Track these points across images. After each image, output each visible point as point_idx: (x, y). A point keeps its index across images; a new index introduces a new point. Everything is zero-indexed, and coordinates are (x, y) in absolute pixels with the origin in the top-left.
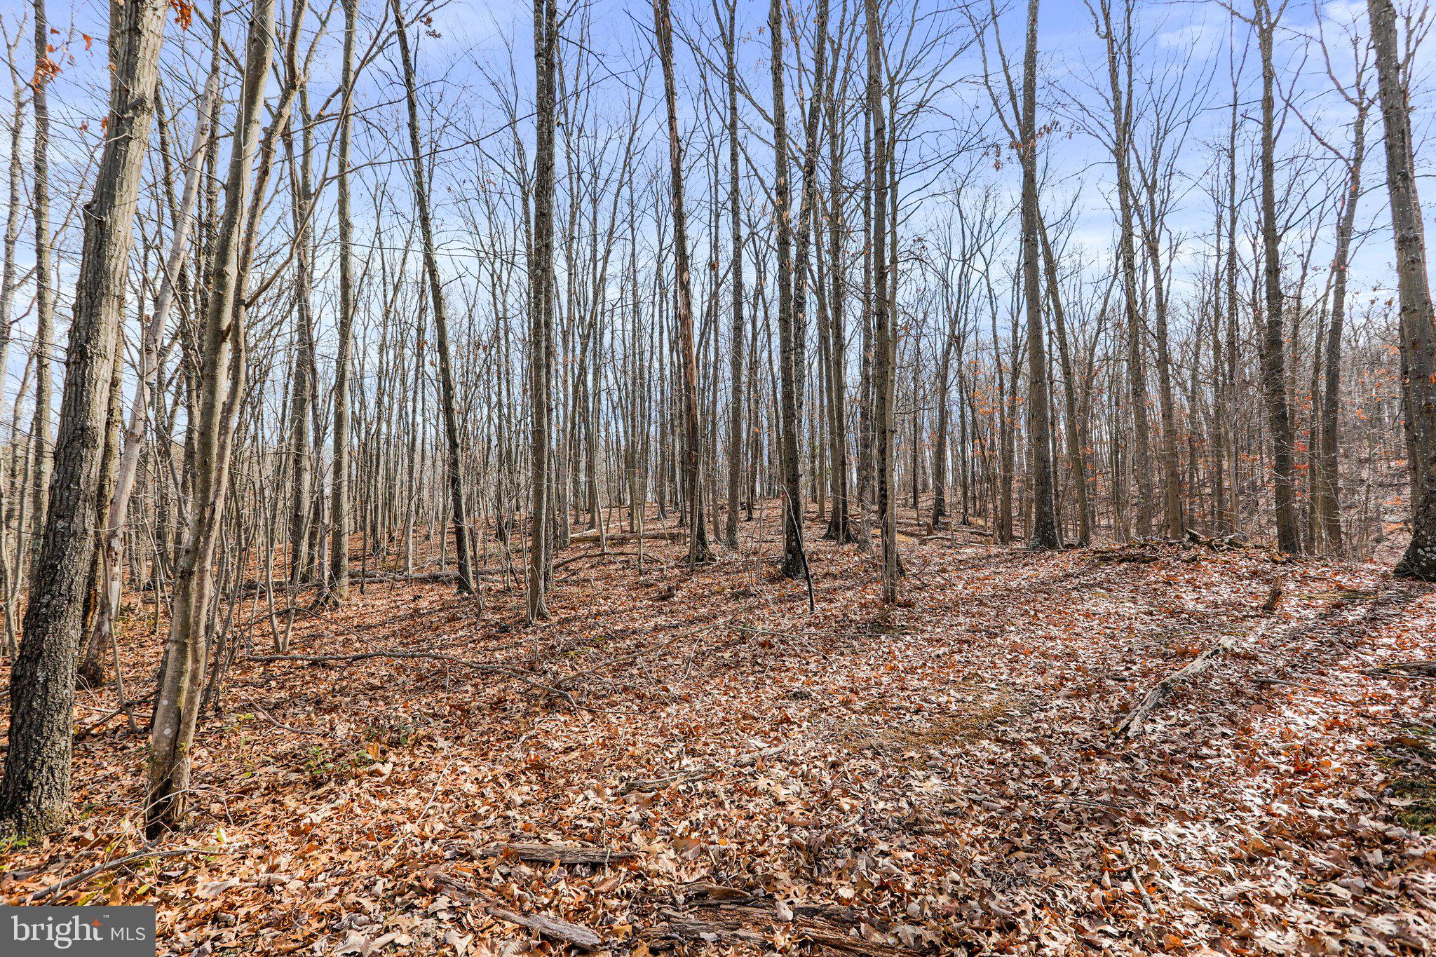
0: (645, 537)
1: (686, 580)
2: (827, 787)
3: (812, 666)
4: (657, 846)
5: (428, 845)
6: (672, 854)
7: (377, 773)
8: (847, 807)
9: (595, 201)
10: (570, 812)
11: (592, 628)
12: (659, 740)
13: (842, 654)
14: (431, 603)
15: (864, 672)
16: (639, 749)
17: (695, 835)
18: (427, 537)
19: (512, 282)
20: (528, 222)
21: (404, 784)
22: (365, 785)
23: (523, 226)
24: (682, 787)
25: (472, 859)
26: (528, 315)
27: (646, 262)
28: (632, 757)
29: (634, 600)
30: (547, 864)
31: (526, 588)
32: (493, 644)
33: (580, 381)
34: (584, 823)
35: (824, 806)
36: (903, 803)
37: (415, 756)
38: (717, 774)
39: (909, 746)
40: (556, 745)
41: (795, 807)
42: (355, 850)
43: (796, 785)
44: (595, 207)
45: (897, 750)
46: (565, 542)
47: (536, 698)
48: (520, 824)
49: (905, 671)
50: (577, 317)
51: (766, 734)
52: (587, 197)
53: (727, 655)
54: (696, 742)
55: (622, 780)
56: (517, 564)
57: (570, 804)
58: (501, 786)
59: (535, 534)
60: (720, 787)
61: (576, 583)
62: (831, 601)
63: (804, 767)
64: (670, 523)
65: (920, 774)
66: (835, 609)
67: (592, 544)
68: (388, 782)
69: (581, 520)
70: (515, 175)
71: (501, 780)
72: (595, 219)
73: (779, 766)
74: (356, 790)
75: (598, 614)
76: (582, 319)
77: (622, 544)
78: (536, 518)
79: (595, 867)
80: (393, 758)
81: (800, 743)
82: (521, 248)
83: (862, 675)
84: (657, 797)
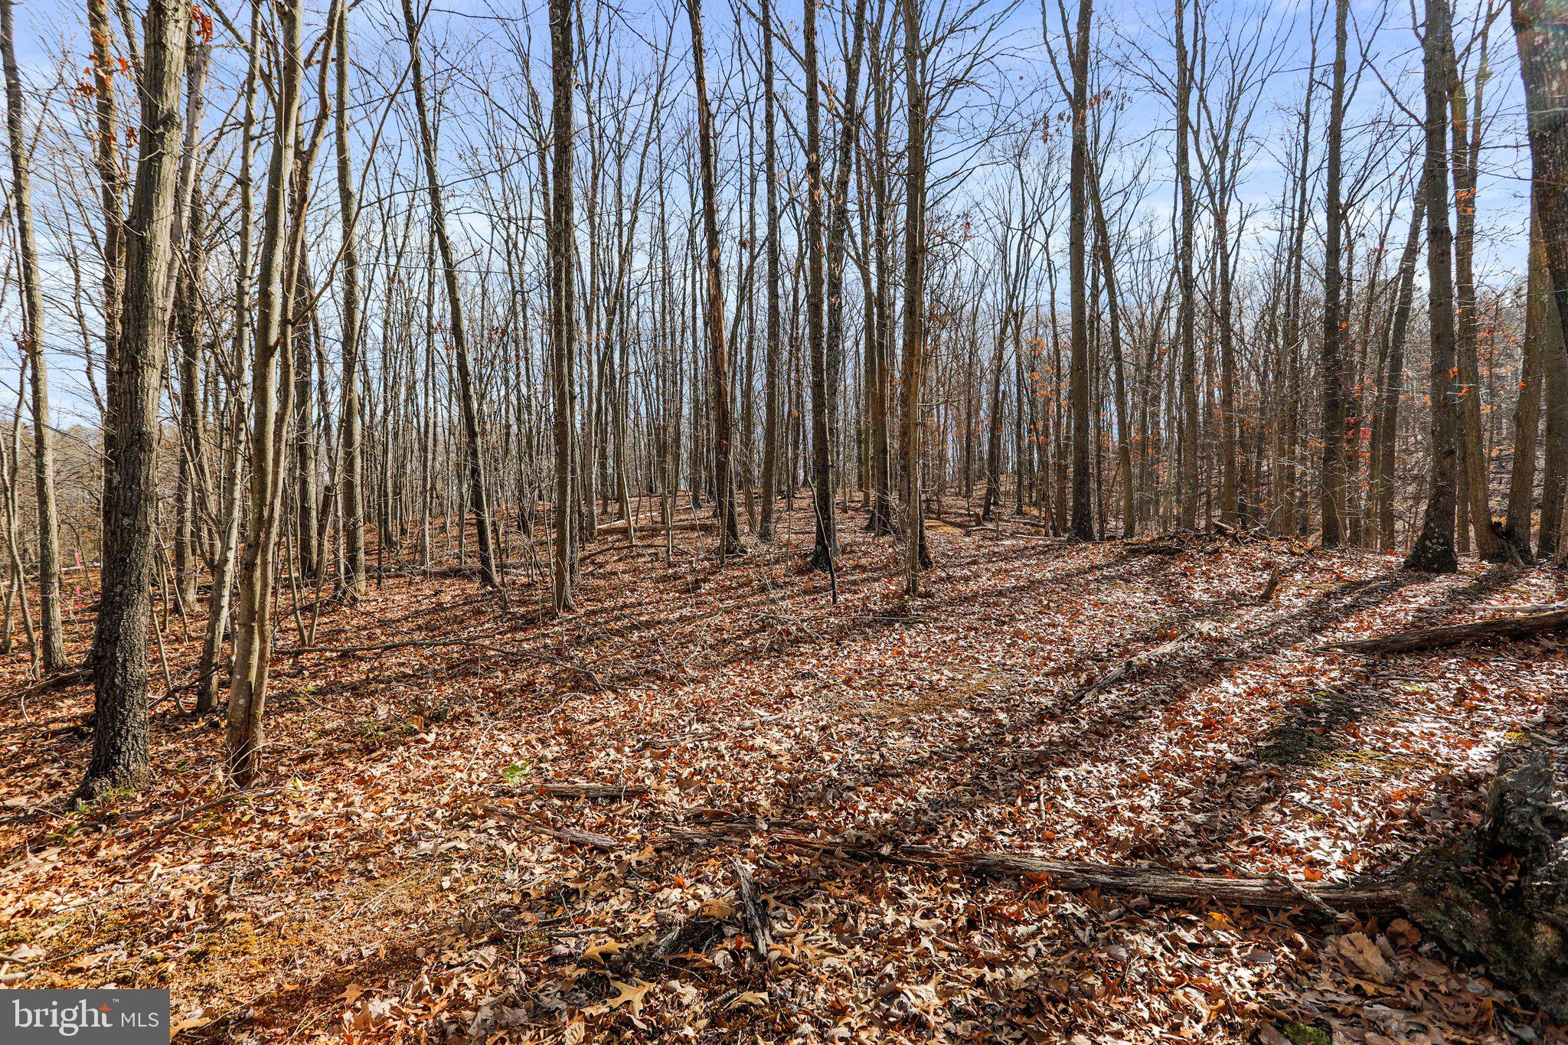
0: (676, 528)
1: (714, 573)
2: (814, 745)
3: (825, 652)
4: (664, 785)
5: (475, 788)
6: (677, 790)
7: (423, 741)
8: (827, 758)
9: (619, 158)
10: (594, 764)
11: (617, 619)
12: (675, 712)
13: (854, 641)
14: (453, 597)
15: (873, 655)
16: (657, 717)
17: (696, 778)
18: (443, 528)
19: (529, 249)
20: (545, 184)
21: (447, 749)
22: (413, 751)
23: (539, 187)
24: (690, 746)
25: (512, 796)
26: (548, 286)
27: (677, 228)
28: (650, 724)
29: (661, 592)
30: (573, 798)
31: (551, 581)
32: (520, 635)
33: (606, 359)
34: (606, 771)
35: (809, 758)
36: (877, 756)
37: (454, 728)
38: (721, 736)
39: (894, 714)
40: (582, 717)
41: (785, 760)
42: (414, 792)
43: (787, 743)
44: (619, 165)
45: (881, 718)
46: (592, 534)
47: (563, 680)
48: (551, 773)
49: (910, 655)
50: (602, 287)
51: (770, 706)
52: (611, 155)
53: (746, 643)
54: (706, 713)
55: (638, 741)
56: (541, 556)
57: (593, 758)
58: (533, 747)
59: (559, 525)
60: (722, 746)
61: (604, 577)
62: (855, 592)
63: (798, 730)
64: (704, 514)
65: (896, 734)
66: (856, 599)
67: (620, 536)
68: (433, 747)
69: (609, 509)
70: (530, 131)
71: (534, 742)
72: (620, 179)
73: (775, 729)
74: (406, 754)
75: (625, 606)
76: (607, 290)
77: (653, 536)
78: (560, 510)
79: (613, 799)
80: (435, 730)
81: (796, 713)
82: (538, 213)
83: (869, 658)
84: (669, 752)
